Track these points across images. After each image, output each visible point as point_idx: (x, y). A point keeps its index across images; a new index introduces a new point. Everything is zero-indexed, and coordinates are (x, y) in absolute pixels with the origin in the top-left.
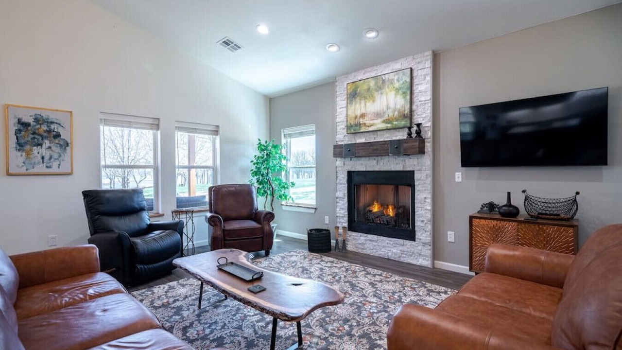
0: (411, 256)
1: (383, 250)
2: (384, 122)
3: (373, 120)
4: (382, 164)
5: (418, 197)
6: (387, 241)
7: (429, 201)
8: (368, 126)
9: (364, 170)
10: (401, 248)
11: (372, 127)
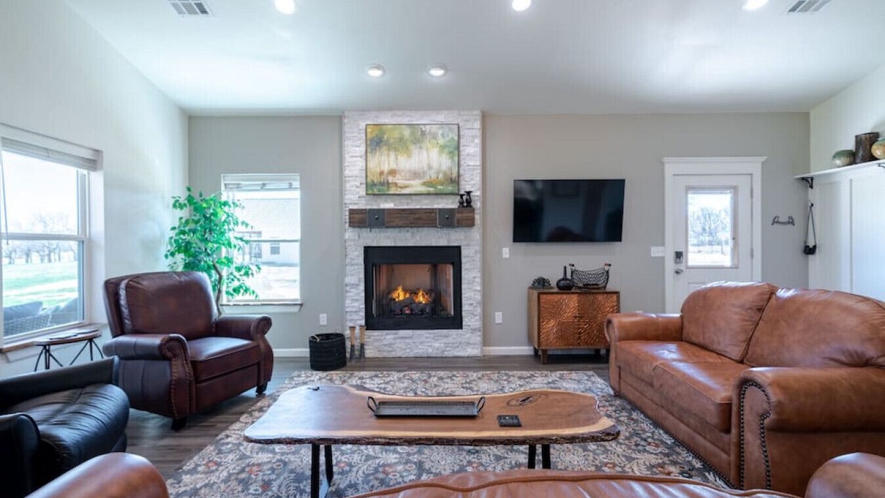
0: (457, 347)
1: (420, 347)
2: (424, 184)
3: (409, 180)
4: (418, 238)
5: (466, 277)
6: (425, 335)
7: (478, 280)
8: (401, 188)
9: (393, 245)
10: (445, 340)
11: (407, 189)
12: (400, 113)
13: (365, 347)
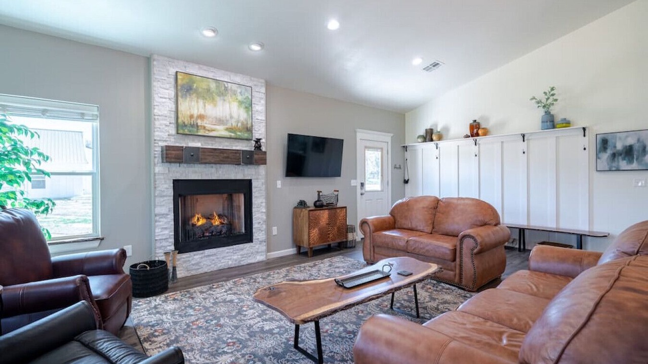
0: (250, 256)
1: (222, 261)
2: (227, 129)
3: (215, 125)
4: (220, 172)
5: (256, 202)
6: (227, 251)
7: (264, 204)
8: (209, 131)
9: (200, 178)
10: (242, 253)
11: (213, 132)
12: (205, 68)
13: (177, 269)
